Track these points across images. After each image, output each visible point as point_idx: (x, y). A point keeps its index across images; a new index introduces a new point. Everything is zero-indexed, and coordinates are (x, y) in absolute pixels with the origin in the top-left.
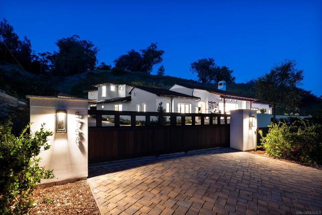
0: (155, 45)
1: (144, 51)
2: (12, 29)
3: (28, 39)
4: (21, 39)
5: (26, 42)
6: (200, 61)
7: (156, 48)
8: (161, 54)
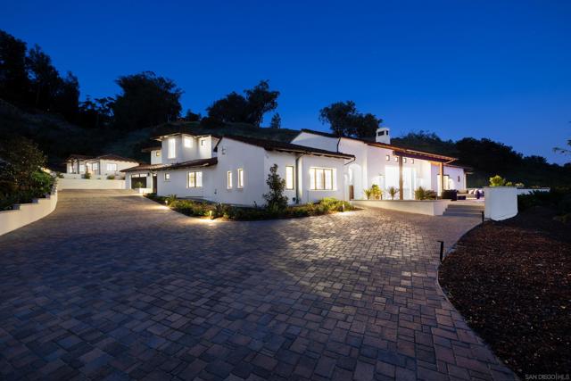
0: (265, 83)
1: (249, 92)
2: (48, 60)
3: (74, 75)
4: (63, 75)
5: (70, 80)
6: (334, 106)
7: (267, 87)
8: (276, 97)
